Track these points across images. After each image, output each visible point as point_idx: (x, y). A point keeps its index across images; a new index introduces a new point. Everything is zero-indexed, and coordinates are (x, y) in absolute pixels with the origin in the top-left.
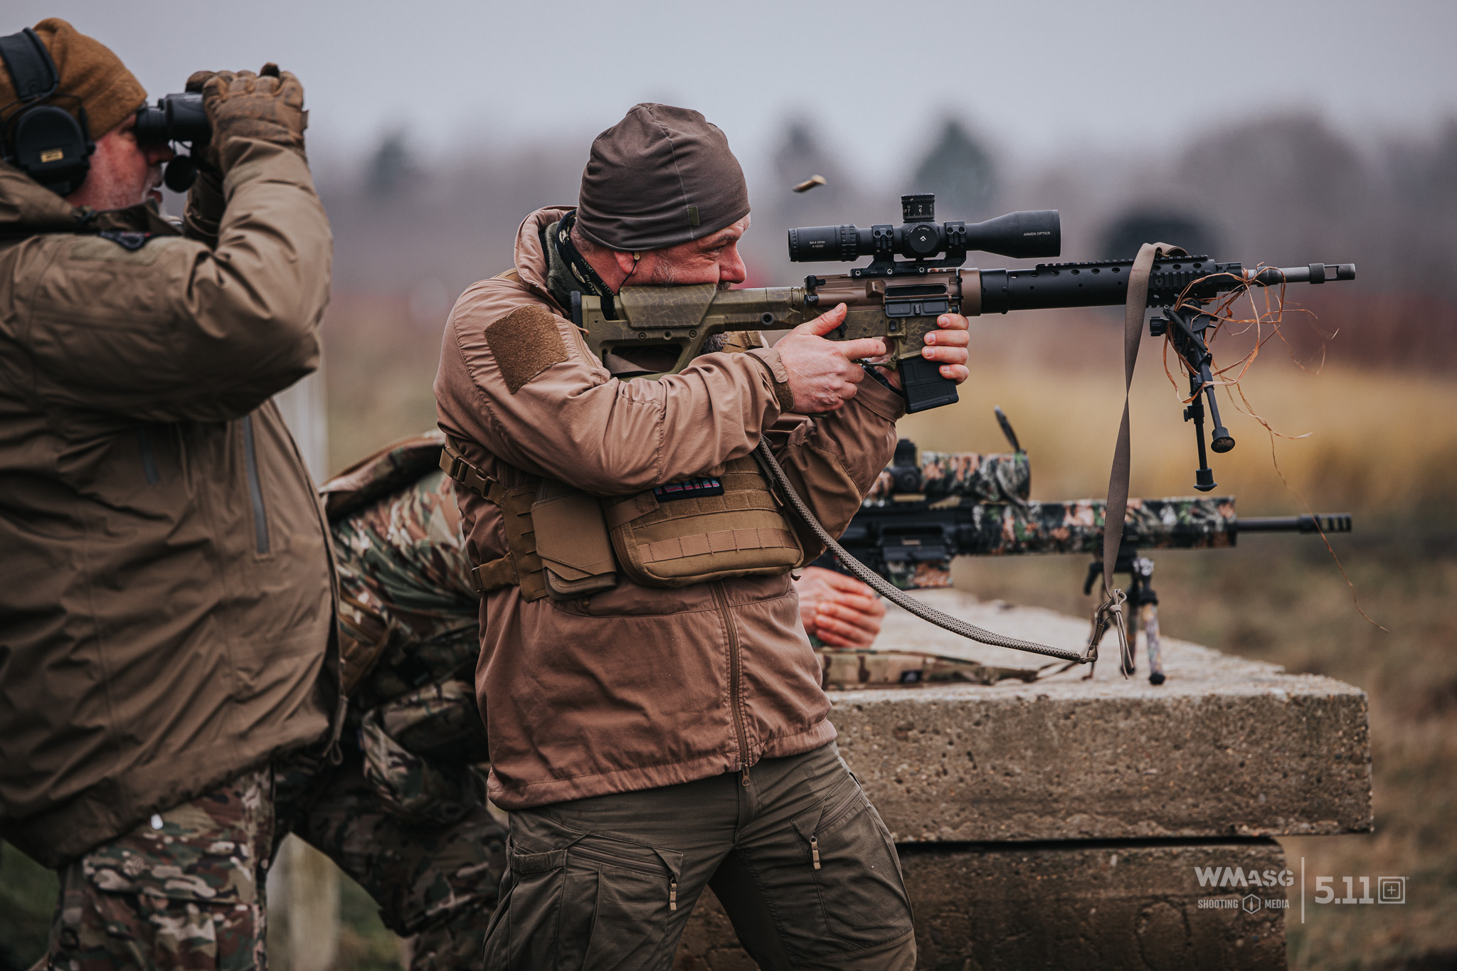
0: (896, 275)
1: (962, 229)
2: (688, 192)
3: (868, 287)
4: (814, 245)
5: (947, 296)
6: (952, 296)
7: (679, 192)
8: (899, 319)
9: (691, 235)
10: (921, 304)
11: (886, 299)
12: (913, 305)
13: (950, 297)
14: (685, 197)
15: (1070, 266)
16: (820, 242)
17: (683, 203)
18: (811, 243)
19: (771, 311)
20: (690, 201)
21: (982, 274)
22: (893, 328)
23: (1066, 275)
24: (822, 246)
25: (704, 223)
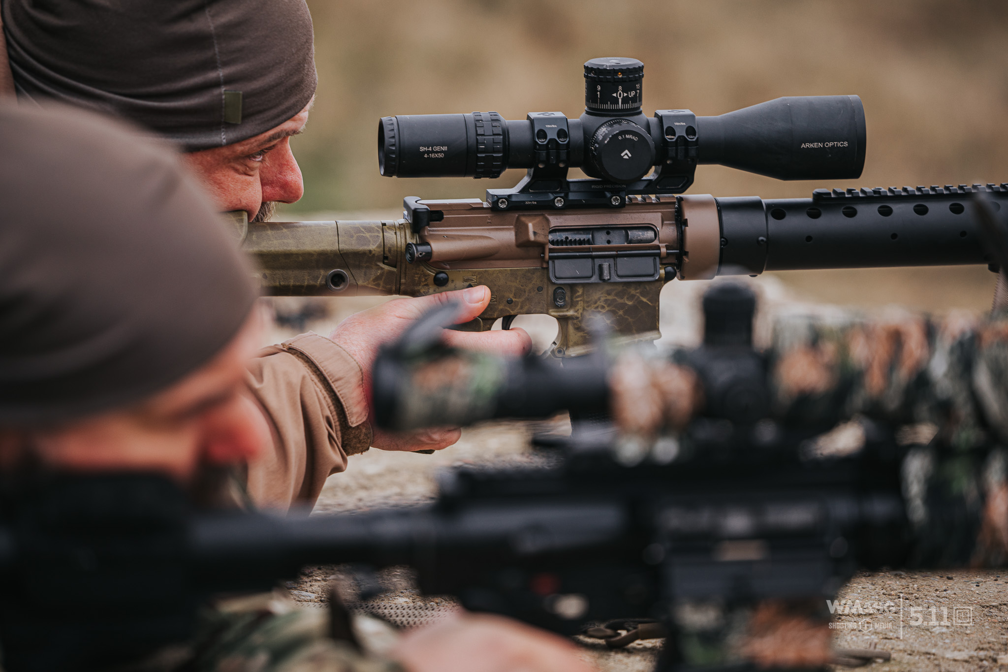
0: (571, 207)
1: (691, 130)
2: (225, 64)
3: (521, 229)
4: (428, 152)
5: (658, 248)
6: (667, 247)
7: (211, 65)
8: (572, 287)
9: (223, 137)
10: (612, 260)
11: (551, 250)
12: (598, 262)
13: (663, 250)
14: (221, 73)
15: (876, 197)
16: (437, 148)
17: (216, 84)
18: (422, 149)
19: (346, 266)
20: (229, 81)
21: (722, 208)
22: (561, 303)
23: (868, 214)
24: (441, 155)
25: (247, 116)
